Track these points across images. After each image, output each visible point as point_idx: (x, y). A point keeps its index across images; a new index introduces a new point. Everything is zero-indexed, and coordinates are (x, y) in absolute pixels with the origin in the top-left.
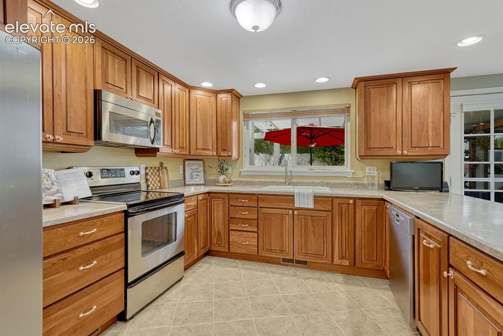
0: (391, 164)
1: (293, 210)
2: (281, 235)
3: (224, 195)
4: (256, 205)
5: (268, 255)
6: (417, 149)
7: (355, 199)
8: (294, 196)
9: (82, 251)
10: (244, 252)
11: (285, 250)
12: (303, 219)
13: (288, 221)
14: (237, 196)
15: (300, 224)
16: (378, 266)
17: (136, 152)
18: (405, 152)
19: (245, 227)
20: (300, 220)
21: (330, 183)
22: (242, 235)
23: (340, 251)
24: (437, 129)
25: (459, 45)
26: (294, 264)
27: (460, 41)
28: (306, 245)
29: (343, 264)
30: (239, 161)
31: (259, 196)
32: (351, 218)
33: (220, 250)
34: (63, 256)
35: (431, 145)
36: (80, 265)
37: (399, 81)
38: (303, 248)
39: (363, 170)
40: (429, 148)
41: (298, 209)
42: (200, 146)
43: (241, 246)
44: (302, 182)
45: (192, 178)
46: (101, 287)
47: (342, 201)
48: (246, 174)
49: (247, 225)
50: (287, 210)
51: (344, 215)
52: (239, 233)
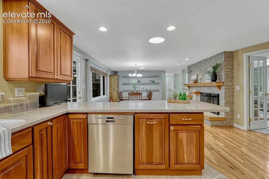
6: (63, 76)
18: (59, 77)
32: (50, 140)
35: (68, 74)
37: (55, 23)
39: (13, 92)
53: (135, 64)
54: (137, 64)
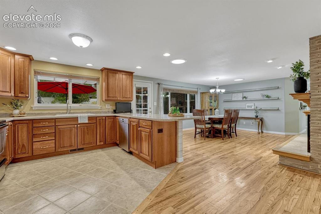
0: (116, 103)
1: (77, 125)
2: (71, 138)
3: (28, 121)
4: (54, 125)
5: (62, 150)
6: (124, 98)
7: (105, 117)
8: (78, 118)
10: (45, 152)
11: (72, 145)
12: (82, 129)
13: (74, 131)
14: (40, 121)
15: (81, 131)
16: (114, 141)
18: (121, 99)
19: (47, 138)
20: (81, 129)
21: (91, 112)
22: (44, 143)
23: (100, 139)
26: (77, 151)
27: (137, 66)
28: (84, 140)
29: (101, 144)
31: (56, 120)
32: (104, 125)
33: (24, 156)
37: (119, 72)
38: (83, 142)
39: (105, 106)
40: (128, 98)
41: (80, 124)
43: (42, 150)
44: (76, 112)
47: (101, 118)
48: (36, 108)
49: (47, 137)
50: (74, 125)
51: (101, 124)
52: (41, 142)
53: (216, 78)
54: (219, 78)
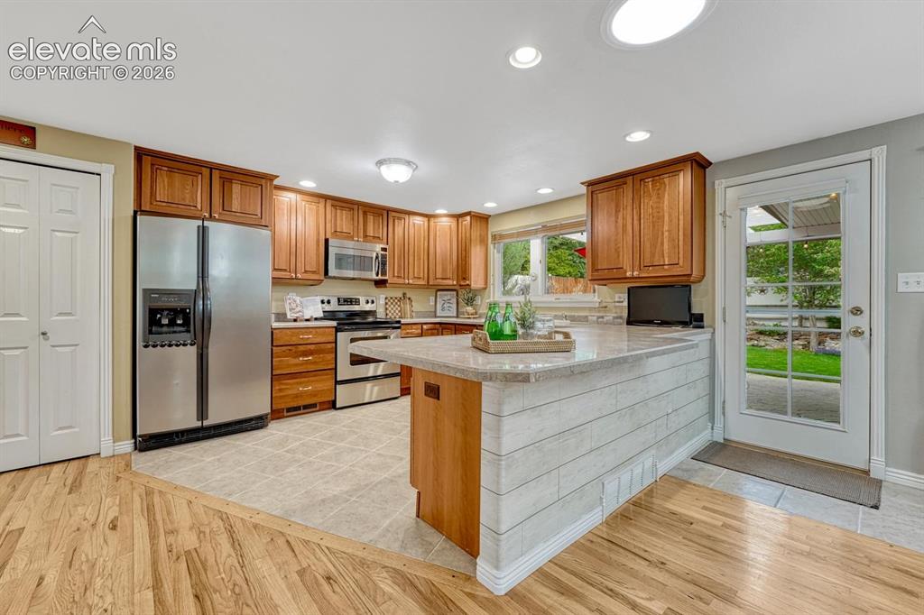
0: (629, 289)
6: (650, 268)
9: (301, 348)
17: (375, 284)
24: (674, 240)
25: (628, 139)
30: (487, 290)
34: (289, 348)
35: (667, 263)
36: (300, 356)
39: (613, 299)
40: (666, 267)
42: (439, 275)
45: (443, 309)
46: (315, 376)
